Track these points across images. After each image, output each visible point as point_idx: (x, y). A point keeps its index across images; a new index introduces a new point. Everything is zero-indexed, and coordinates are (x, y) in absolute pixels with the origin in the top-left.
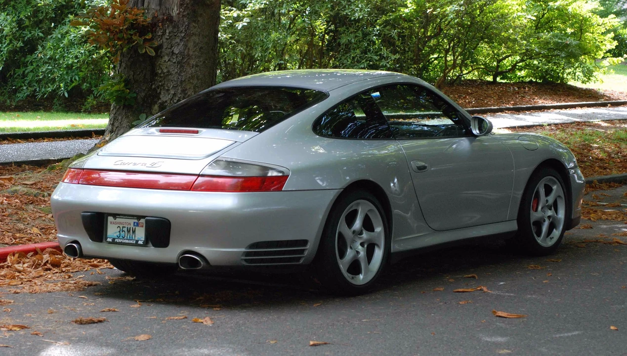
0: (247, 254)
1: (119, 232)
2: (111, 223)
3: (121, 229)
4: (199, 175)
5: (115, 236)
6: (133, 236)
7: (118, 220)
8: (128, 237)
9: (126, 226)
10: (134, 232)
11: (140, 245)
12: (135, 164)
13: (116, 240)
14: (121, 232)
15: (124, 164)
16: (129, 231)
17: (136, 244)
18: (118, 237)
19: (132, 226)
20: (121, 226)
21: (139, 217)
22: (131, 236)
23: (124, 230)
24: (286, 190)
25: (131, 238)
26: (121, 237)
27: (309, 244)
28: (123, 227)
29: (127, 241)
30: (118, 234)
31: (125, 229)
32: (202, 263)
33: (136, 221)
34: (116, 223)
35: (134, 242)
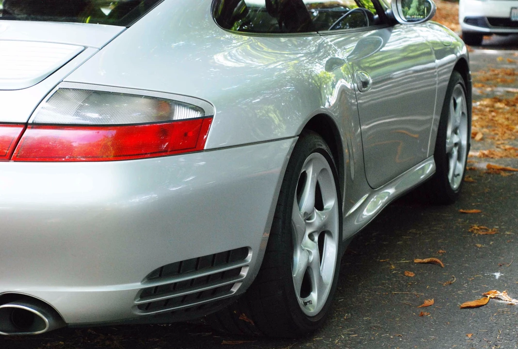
0: (144, 293)
4: (26, 126)
24: (211, 147)
27: (250, 255)
32: (46, 320)
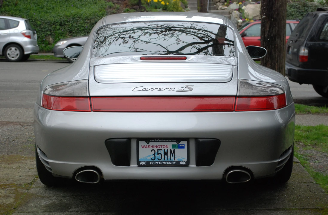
1: (154, 155)
2: (143, 147)
3: (156, 151)
5: (149, 159)
6: (172, 158)
7: (151, 144)
8: (166, 159)
9: (163, 149)
10: (173, 153)
11: (183, 166)
12: (161, 89)
13: (151, 163)
14: (156, 155)
15: (146, 90)
16: (166, 153)
17: (178, 164)
18: (153, 160)
19: (170, 148)
20: (156, 149)
21: (178, 140)
22: (169, 158)
23: (159, 152)
25: (169, 160)
26: (156, 160)
28: (158, 150)
29: (165, 163)
30: (153, 157)
31: (162, 152)
32: (250, 176)
33: (175, 143)
34: (150, 147)
35: (175, 163)
